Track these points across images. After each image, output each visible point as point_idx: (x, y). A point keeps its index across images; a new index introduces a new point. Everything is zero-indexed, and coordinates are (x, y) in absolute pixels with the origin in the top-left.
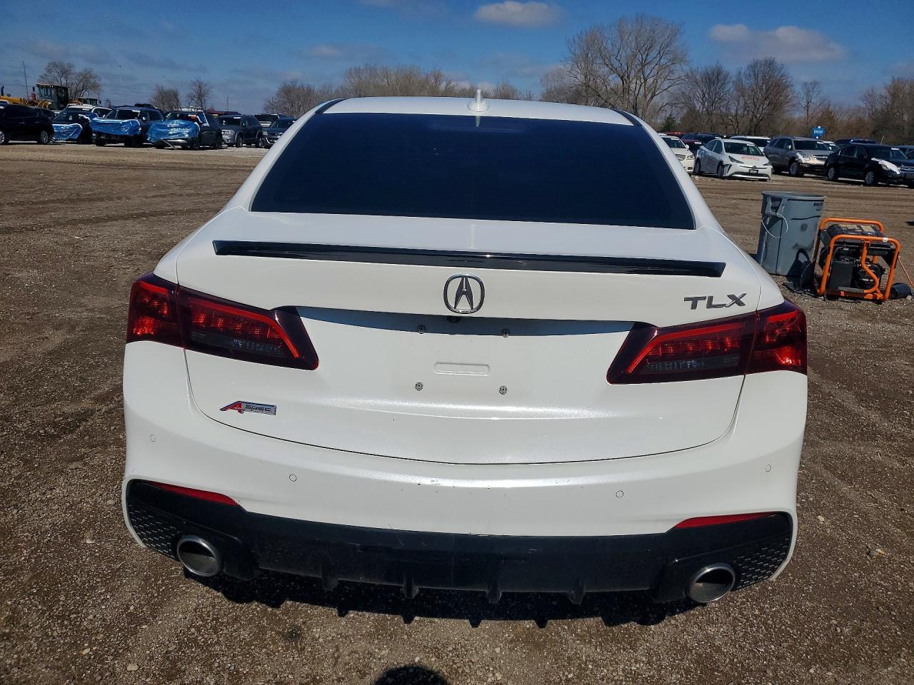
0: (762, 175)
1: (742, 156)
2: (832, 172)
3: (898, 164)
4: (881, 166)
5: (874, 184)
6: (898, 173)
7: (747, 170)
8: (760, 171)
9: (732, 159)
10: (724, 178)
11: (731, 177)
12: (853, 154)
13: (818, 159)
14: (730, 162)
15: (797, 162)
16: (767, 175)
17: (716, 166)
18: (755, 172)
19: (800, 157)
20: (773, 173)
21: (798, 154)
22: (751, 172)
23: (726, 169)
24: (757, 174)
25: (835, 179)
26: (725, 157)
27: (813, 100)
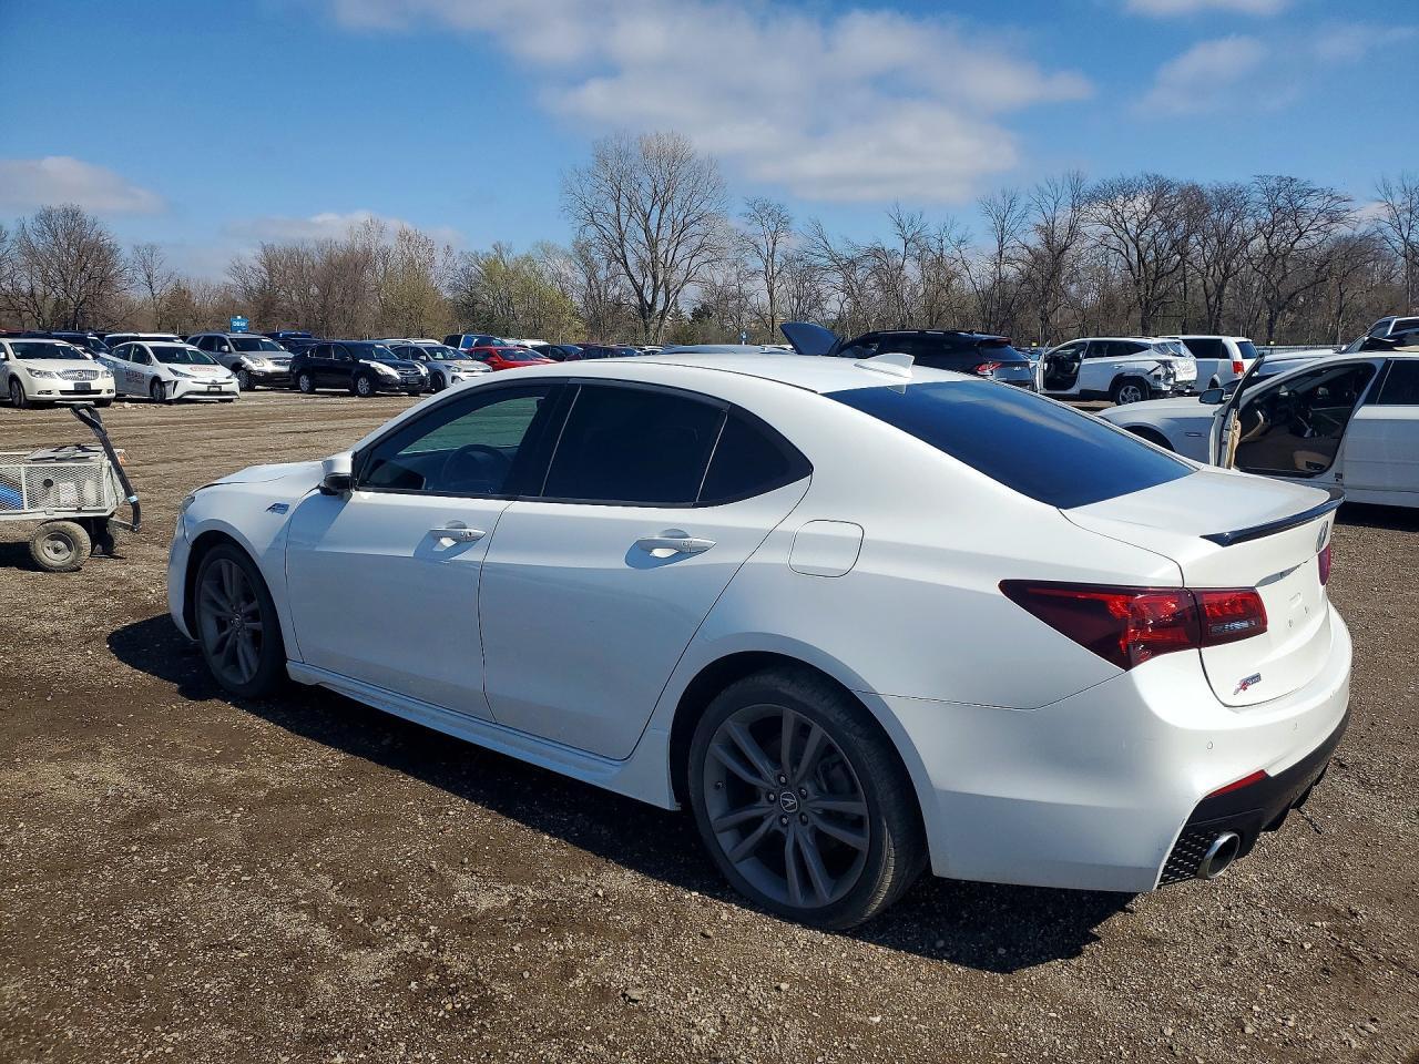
0: (227, 393)
1: (190, 366)
2: (304, 381)
3: (394, 366)
4: (374, 370)
5: (371, 394)
6: (398, 377)
7: (204, 388)
8: (225, 388)
9: (175, 373)
10: (170, 402)
11: (180, 401)
12: (330, 355)
13: (277, 364)
14: (176, 378)
15: (244, 369)
16: (234, 393)
17: (148, 383)
18: (217, 389)
19: (248, 362)
20: (241, 390)
21: (243, 358)
22: (211, 389)
23: (169, 388)
24: (220, 393)
25: (311, 391)
26: (162, 370)
27: (156, 273)
